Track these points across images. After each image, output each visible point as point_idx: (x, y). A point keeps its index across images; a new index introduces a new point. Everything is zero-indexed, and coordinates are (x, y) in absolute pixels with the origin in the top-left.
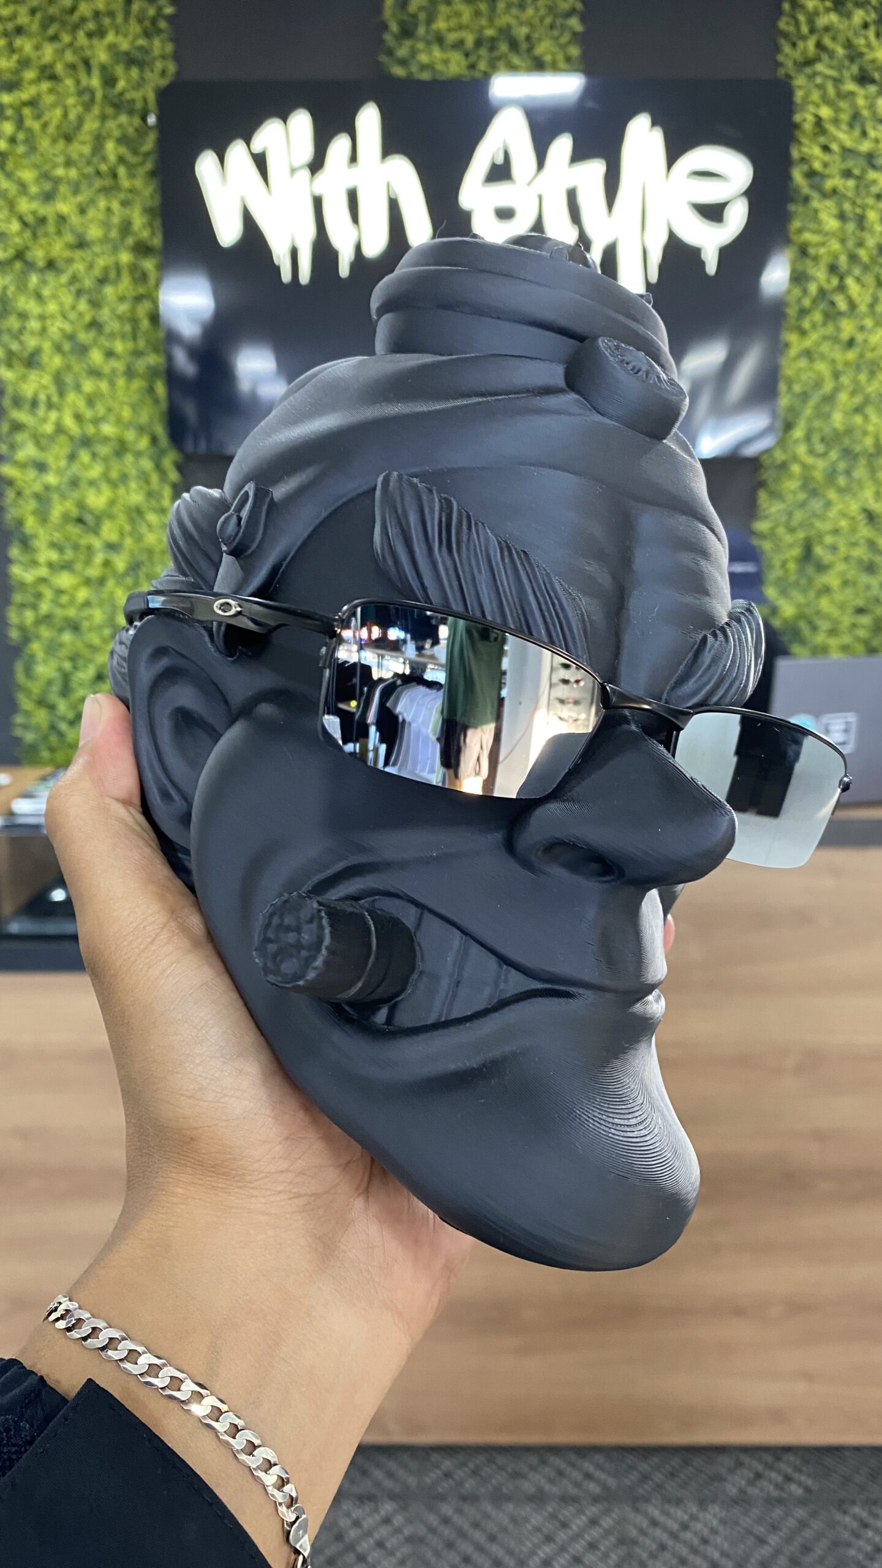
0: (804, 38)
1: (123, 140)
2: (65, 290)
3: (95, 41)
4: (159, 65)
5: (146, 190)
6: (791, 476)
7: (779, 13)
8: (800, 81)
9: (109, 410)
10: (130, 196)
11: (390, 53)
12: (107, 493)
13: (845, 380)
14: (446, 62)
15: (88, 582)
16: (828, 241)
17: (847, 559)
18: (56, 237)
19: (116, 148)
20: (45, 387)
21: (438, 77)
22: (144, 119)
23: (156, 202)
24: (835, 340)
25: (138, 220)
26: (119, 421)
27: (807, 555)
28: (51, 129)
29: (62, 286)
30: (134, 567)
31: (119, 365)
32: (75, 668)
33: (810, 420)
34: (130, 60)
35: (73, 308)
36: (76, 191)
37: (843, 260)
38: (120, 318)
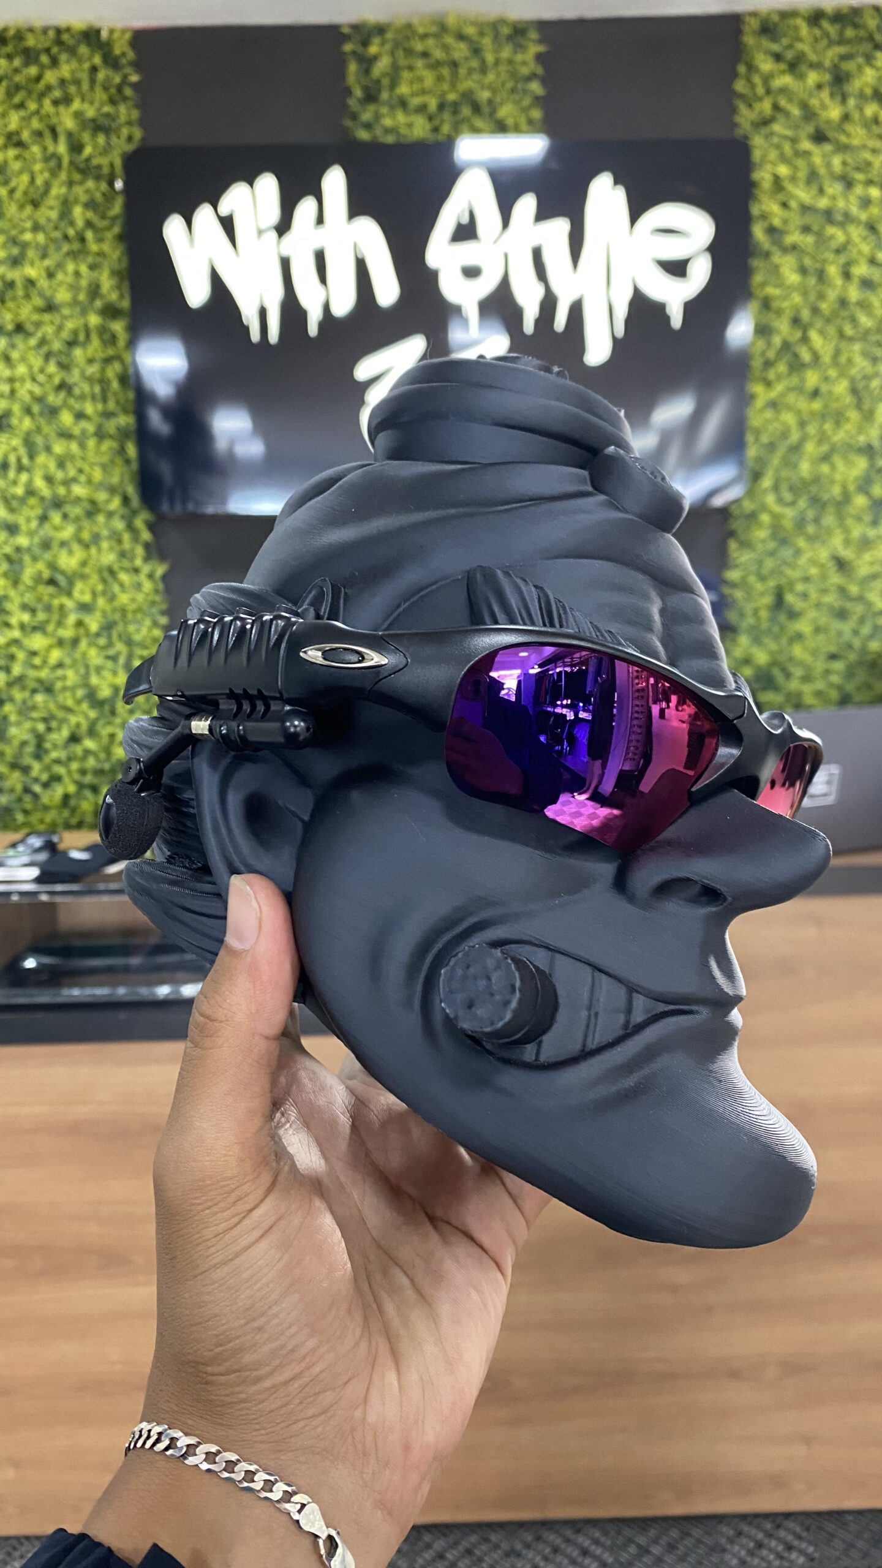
0: (760, 99)
1: (90, 205)
2: (33, 352)
3: (62, 109)
4: (125, 131)
5: (113, 252)
6: (760, 525)
7: (735, 75)
8: (758, 142)
9: (81, 471)
10: (99, 260)
11: (354, 117)
12: (79, 554)
13: (811, 429)
14: (410, 125)
15: (60, 643)
16: (790, 294)
17: (818, 605)
18: (24, 302)
19: (84, 213)
20: (15, 449)
21: (402, 140)
22: (111, 184)
23: (124, 264)
24: (799, 389)
25: (107, 283)
26: (89, 482)
27: (779, 602)
28: (18, 195)
29: (30, 348)
30: (108, 627)
31: (90, 428)
32: (49, 729)
33: (777, 470)
34: (97, 126)
35: (42, 371)
36: (44, 256)
37: (805, 314)
38: (90, 380)
